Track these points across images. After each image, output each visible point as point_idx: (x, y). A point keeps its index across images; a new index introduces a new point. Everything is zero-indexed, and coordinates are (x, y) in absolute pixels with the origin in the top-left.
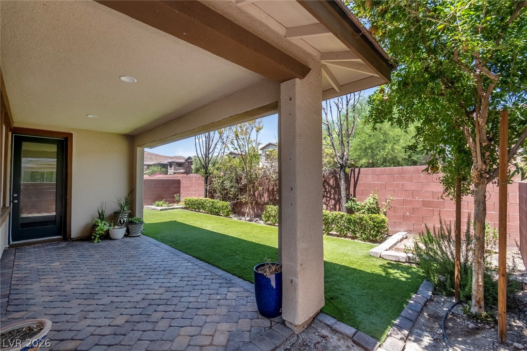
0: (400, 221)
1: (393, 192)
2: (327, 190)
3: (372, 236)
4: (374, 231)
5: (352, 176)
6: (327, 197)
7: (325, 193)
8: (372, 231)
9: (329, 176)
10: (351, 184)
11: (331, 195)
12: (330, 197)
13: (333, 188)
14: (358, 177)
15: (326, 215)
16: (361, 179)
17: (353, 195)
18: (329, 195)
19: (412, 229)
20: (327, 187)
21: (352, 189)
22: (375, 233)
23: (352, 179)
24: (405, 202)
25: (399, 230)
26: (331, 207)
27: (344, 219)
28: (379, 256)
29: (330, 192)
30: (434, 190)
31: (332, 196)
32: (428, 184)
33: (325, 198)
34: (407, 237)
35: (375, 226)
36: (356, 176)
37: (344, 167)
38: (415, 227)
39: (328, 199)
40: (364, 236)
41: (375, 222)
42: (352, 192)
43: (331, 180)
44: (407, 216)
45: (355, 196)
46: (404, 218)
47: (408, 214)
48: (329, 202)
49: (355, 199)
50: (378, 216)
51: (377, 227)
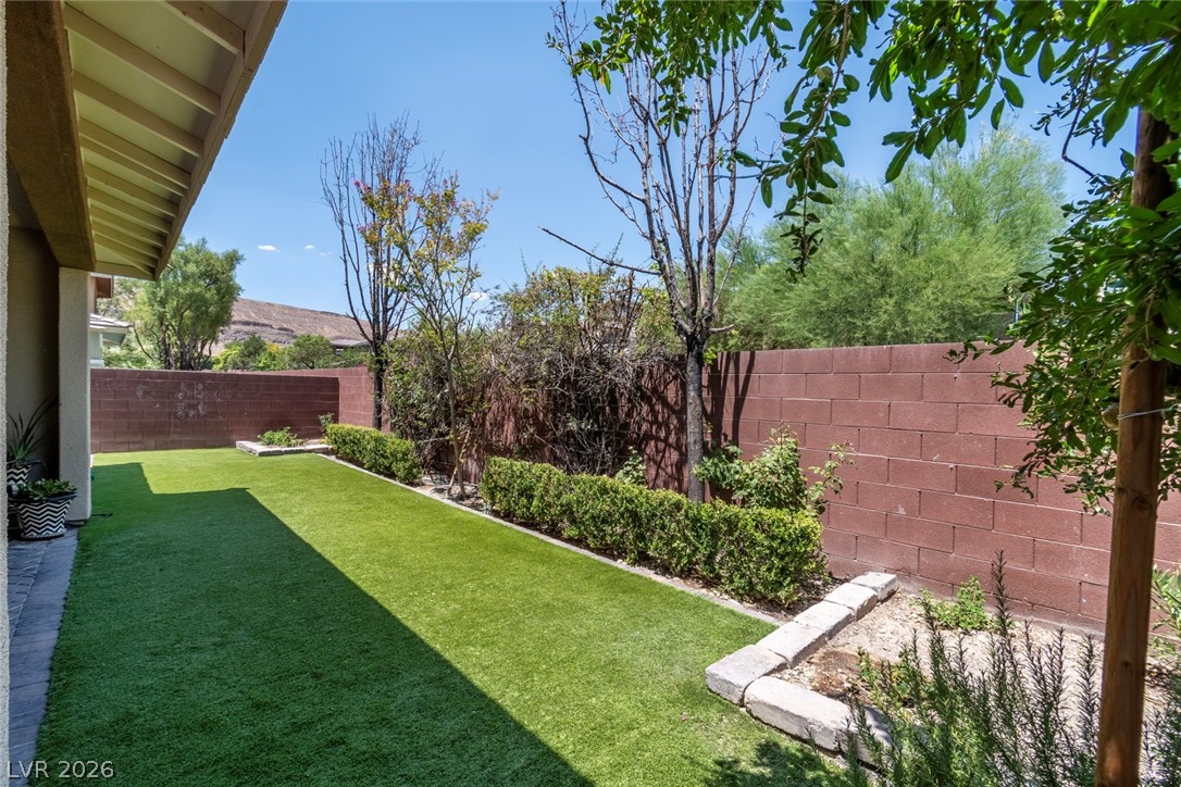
0: (874, 534)
1: (856, 432)
2: (660, 419)
3: (765, 585)
4: (769, 570)
5: (731, 375)
6: (657, 439)
7: (654, 428)
8: (764, 568)
9: (667, 376)
10: (726, 402)
11: (668, 433)
12: (666, 441)
13: (674, 412)
14: (747, 379)
15: (630, 501)
16: (756, 385)
17: (730, 438)
18: (662, 434)
19: (914, 566)
20: (659, 407)
21: (728, 418)
22: (772, 576)
23: (730, 386)
24: (892, 470)
25: (870, 562)
26: (669, 470)
27: (680, 516)
28: (736, 701)
29: (666, 424)
30: (1002, 433)
31: (672, 439)
32: (981, 410)
33: (653, 443)
34: (891, 594)
35: (773, 551)
36: (742, 375)
37: (698, 344)
38: (923, 559)
39: (661, 445)
40: (738, 582)
41: (773, 538)
42: (727, 428)
43: (671, 386)
44: (899, 519)
45: (735, 442)
46: (888, 524)
47: (902, 511)
48: (663, 457)
49: (732, 449)
50: (787, 518)
51: (782, 558)
